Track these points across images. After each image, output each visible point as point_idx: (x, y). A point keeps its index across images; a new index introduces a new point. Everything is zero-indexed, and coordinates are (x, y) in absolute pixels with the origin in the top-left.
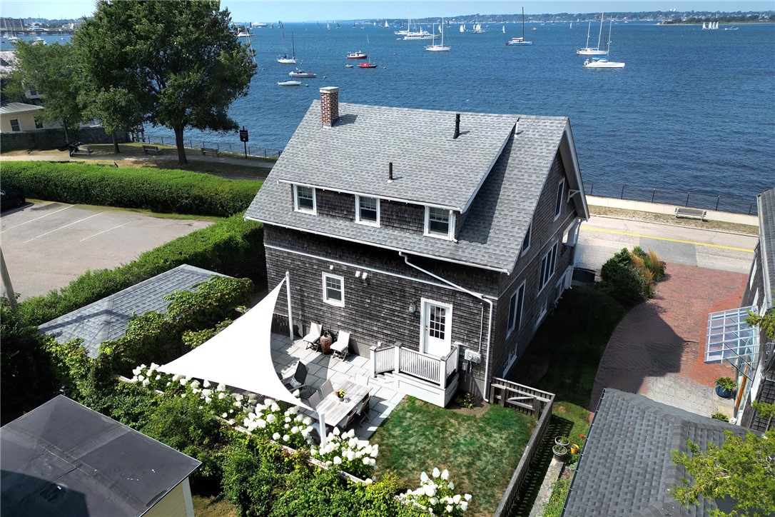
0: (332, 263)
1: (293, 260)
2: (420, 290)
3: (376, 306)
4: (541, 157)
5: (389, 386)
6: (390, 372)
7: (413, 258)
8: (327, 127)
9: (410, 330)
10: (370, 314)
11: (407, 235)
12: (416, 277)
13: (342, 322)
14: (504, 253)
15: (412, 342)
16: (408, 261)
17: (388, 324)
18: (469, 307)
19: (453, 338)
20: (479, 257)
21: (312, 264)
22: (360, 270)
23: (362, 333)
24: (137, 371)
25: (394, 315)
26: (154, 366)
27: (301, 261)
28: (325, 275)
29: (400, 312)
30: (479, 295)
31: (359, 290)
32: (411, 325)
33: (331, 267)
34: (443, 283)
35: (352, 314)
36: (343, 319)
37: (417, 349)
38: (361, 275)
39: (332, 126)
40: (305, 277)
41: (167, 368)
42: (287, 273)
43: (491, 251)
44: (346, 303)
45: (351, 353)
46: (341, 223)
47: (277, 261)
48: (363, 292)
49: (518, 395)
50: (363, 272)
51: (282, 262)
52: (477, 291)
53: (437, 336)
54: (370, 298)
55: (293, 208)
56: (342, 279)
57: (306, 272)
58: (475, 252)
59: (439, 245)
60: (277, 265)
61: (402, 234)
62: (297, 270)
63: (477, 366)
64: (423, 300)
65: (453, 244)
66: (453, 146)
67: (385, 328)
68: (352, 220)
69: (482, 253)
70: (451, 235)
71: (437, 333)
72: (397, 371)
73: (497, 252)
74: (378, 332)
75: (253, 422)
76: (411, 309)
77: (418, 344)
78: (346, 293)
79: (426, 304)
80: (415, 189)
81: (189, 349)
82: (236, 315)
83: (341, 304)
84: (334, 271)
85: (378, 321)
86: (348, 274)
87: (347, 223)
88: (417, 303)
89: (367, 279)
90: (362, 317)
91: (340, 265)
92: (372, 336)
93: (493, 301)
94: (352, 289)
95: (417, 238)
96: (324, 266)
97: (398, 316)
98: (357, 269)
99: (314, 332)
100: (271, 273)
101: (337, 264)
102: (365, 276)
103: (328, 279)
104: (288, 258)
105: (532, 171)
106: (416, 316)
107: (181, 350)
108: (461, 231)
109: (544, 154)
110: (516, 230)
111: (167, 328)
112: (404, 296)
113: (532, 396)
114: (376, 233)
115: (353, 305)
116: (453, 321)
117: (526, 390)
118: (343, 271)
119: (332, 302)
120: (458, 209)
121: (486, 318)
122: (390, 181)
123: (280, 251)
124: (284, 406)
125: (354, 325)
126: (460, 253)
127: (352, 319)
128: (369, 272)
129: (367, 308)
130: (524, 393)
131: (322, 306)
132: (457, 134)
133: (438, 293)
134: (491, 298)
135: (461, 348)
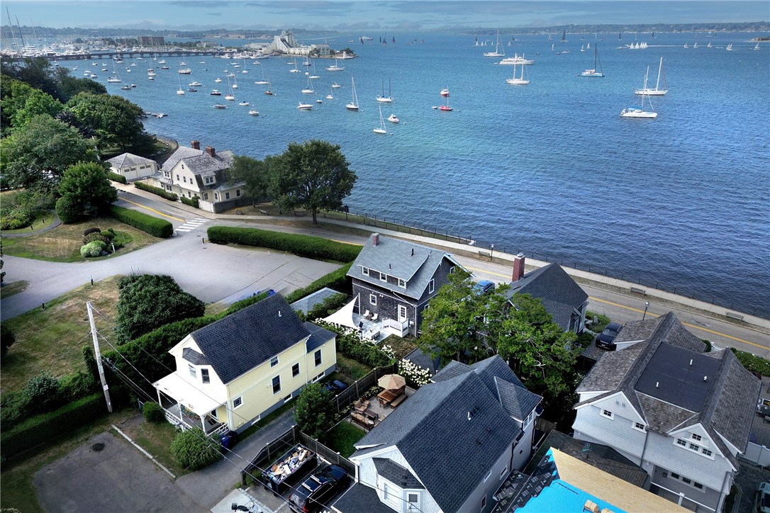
0: (373, 292)
2: (398, 302)
3: (385, 306)
4: (434, 265)
6: (388, 327)
8: (374, 246)
9: (395, 314)
10: (384, 309)
12: (396, 298)
14: (418, 294)
15: (396, 318)
16: (394, 293)
18: (410, 309)
19: (407, 318)
21: (367, 291)
23: (382, 315)
24: (317, 319)
26: (321, 319)
27: (363, 290)
29: (392, 309)
31: (381, 300)
34: (403, 301)
35: (379, 308)
36: (376, 310)
37: (397, 321)
39: (376, 245)
40: (364, 295)
41: (324, 320)
42: (359, 293)
43: (415, 293)
44: (377, 304)
45: (378, 320)
46: (376, 280)
50: (382, 295)
51: (358, 289)
52: (412, 304)
54: (384, 304)
55: (362, 274)
56: (376, 297)
57: (365, 293)
59: (402, 290)
60: (356, 290)
61: (393, 286)
62: (362, 293)
63: (413, 326)
64: (399, 305)
65: (405, 290)
66: (411, 259)
67: (388, 313)
68: (379, 279)
69: (412, 293)
70: (405, 287)
71: (402, 316)
72: (390, 326)
74: (386, 314)
75: (347, 333)
76: (395, 308)
78: (377, 301)
79: (400, 307)
80: (396, 273)
81: (329, 315)
82: (343, 306)
83: (375, 304)
85: (386, 311)
86: (378, 295)
87: (378, 281)
88: (397, 306)
89: (384, 298)
90: (382, 309)
91: (375, 293)
92: (384, 316)
94: (379, 300)
95: (396, 287)
96: (370, 292)
98: (380, 294)
99: (367, 313)
100: (354, 293)
102: (382, 297)
103: (372, 296)
104: (360, 289)
105: (431, 269)
106: (397, 310)
107: (327, 315)
108: (408, 287)
111: (323, 308)
112: (393, 304)
114: (385, 285)
115: (379, 305)
116: (407, 312)
118: (376, 295)
119: (373, 304)
120: (406, 281)
121: (414, 312)
122: (390, 269)
123: (357, 286)
124: (355, 330)
125: (379, 312)
126: (407, 293)
127: (379, 310)
128: (384, 296)
129: (383, 307)
131: (370, 305)
132: (413, 254)
133: (403, 304)
134: (415, 306)
135: (409, 320)
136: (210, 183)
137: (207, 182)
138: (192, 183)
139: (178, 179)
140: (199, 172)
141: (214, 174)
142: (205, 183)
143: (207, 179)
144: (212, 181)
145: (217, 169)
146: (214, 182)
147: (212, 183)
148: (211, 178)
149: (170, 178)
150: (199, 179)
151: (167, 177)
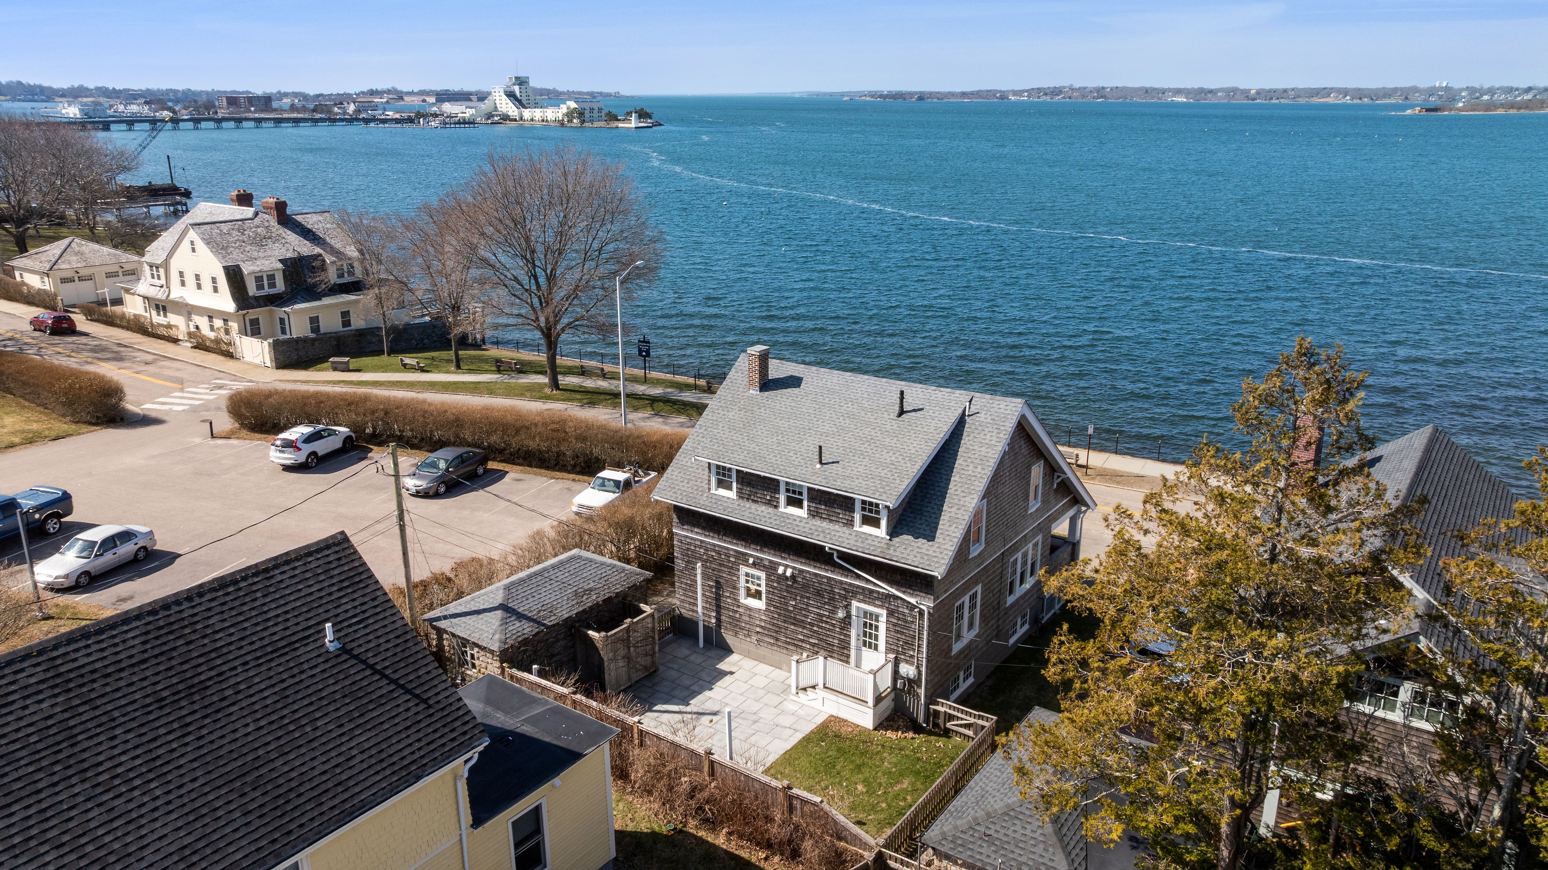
0: (751, 556)
1: (707, 550)
2: (852, 593)
3: (801, 609)
4: (990, 446)
5: (812, 704)
6: (814, 687)
7: (843, 556)
8: (754, 392)
9: (840, 640)
10: (795, 619)
11: (837, 527)
12: (847, 576)
13: (762, 627)
14: (937, 554)
15: (841, 652)
16: (838, 557)
17: (815, 632)
18: (903, 614)
19: (888, 650)
20: (911, 557)
21: (728, 556)
22: (784, 565)
23: (786, 643)
25: (822, 621)
27: (714, 551)
28: (744, 569)
29: (829, 617)
30: (913, 600)
31: (785, 588)
32: (841, 634)
33: (751, 561)
34: (875, 584)
35: (773, 618)
36: (763, 624)
37: (848, 662)
38: (785, 571)
39: (761, 390)
40: (719, 571)
42: (699, 565)
43: (924, 551)
44: (768, 604)
46: (763, 510)
47: (688, 549)
48: (788, 592)
49: (958, 718)
50: (787, 566)
51: (693, 551)
52: (912, 595)
53: (870, 647)
54: (795, 599)
55: (709, 489)
56: (763, 575)
57: (720, 565)
58: (908, 551)
59: (869, 542)
60: (687, 555)
61: (831, 526)
62: (711, 562)
63: (912, 683)
64: (855, 604)
65: (885, 541)
66: (895, 427)
67: (812, 637)
68: (776, 507)
69: (914, 553)
70: (883, 530)
71: (870, 643)
72: (821, 685)
73: (930, 553)
74: (803, 641)
76: (841, 614)
77: (848, 656)
78: (768, 592)
79: (858, 608)
80: (845, 478)
83: (760, 604)
84: (754, 565)
85: (804, 628)
86: (770, 569)
87: (771, 510)
88: (848, 607)
89: (793, 576)
90: (785, 622)
91: (762, 559)
92: (796, 646)
93: (928, 607)
94: (774, 588)
95: (847, 532)
96: (742, 558)
97: (827, 623)
98: (780, 564)
100: (679, 563)
101: (758, 558)
102: (789, 573)
103: (747, 575)
104: (701, 547)
105: (978, 461)
106: (847, 622)
108: (895, 527)
109: (993, 442)
110: (952, 528)
112: (833, 599)
113: (972, 720)
114: (802, 524)
115: (775, 607)
116: (887, 629)
117: (967, 713)
118: (764, 566)
119: (752, 602)
120: (888, 504)
121: (921, 627)
122: (818, 466)
123: (692, 538)
125: (776, 632)
126: (891, 552)
127: (774, 625)
128: (794, 568)
129: (791, 612)
130: (963, 716)
131: (739, 606)
132: (902, 412)
133: (869, 596)
134: (926, 604)
135: (897, 663)
136: (267, 291)
137: (260, 287)
138: (216, 290)
139: (183, 284)
140: (235, 258)
141: (280, 266)
142: (252, 290)
143: (259, 279)
144: (272, 285)
145: (290, 255)
146: (280, 286)
147: (273, 291)
148: (271, 277)
149: (163, 281)
150: (234, 276)
151: (156, 281)
